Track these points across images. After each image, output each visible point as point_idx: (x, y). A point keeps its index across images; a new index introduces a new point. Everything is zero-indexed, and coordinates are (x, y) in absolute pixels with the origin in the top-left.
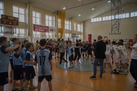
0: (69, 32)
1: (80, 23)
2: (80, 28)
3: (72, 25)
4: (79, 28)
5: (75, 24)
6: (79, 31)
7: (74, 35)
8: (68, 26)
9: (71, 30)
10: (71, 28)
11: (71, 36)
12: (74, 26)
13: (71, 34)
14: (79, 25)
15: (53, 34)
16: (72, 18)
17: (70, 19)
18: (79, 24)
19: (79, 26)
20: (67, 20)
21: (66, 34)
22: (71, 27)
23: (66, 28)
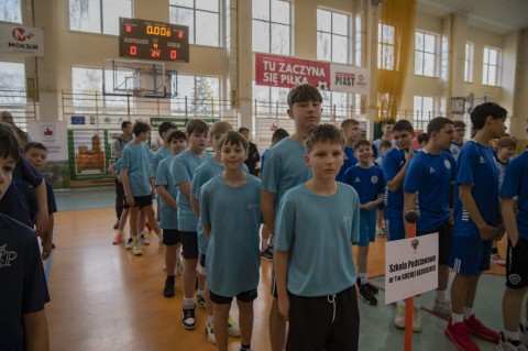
0: (434, 87)
1: (500, 41)
2: (495, 67)
3: (451, 52)
4: (493, 69)
5: (469, 49)
6: (492, 83)
7: (460, 104)
8: (430, 59)
9: (444, 76)
10: (445, 69)
11: (443, 109)
12: (462, 59)
13: (444, 102)
14: (494, 53)
15: (354, 99)
16: (452, 16)
17: (442, 21)
18: (492, 45)
19: (490, 55)
20: (427, 29)
21: (417, 99)
22: (445, 63)
23: (418, 72)
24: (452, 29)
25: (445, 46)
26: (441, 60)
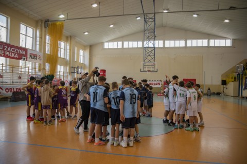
0: (65, 63)
1: (84, 48)
2: (82, 57)
3: (70, 50)
6: (82, 62)
7: (73, 69)
8: (63, 51)
9: (68, 58)
10: (68, 56)
11: (68, 71)
12: (74, 53)
13: (68, 68)
15: (35, 65)
16: (71, 37)
17: (67, 37)
18: (82, 49)
19: (81, 52)
20: (62, 40)
21: (58, 66)
22: (68, 53)
23: (59, 56)
24: (70, 41)
25: (68, 47)
26: (67, 52)
